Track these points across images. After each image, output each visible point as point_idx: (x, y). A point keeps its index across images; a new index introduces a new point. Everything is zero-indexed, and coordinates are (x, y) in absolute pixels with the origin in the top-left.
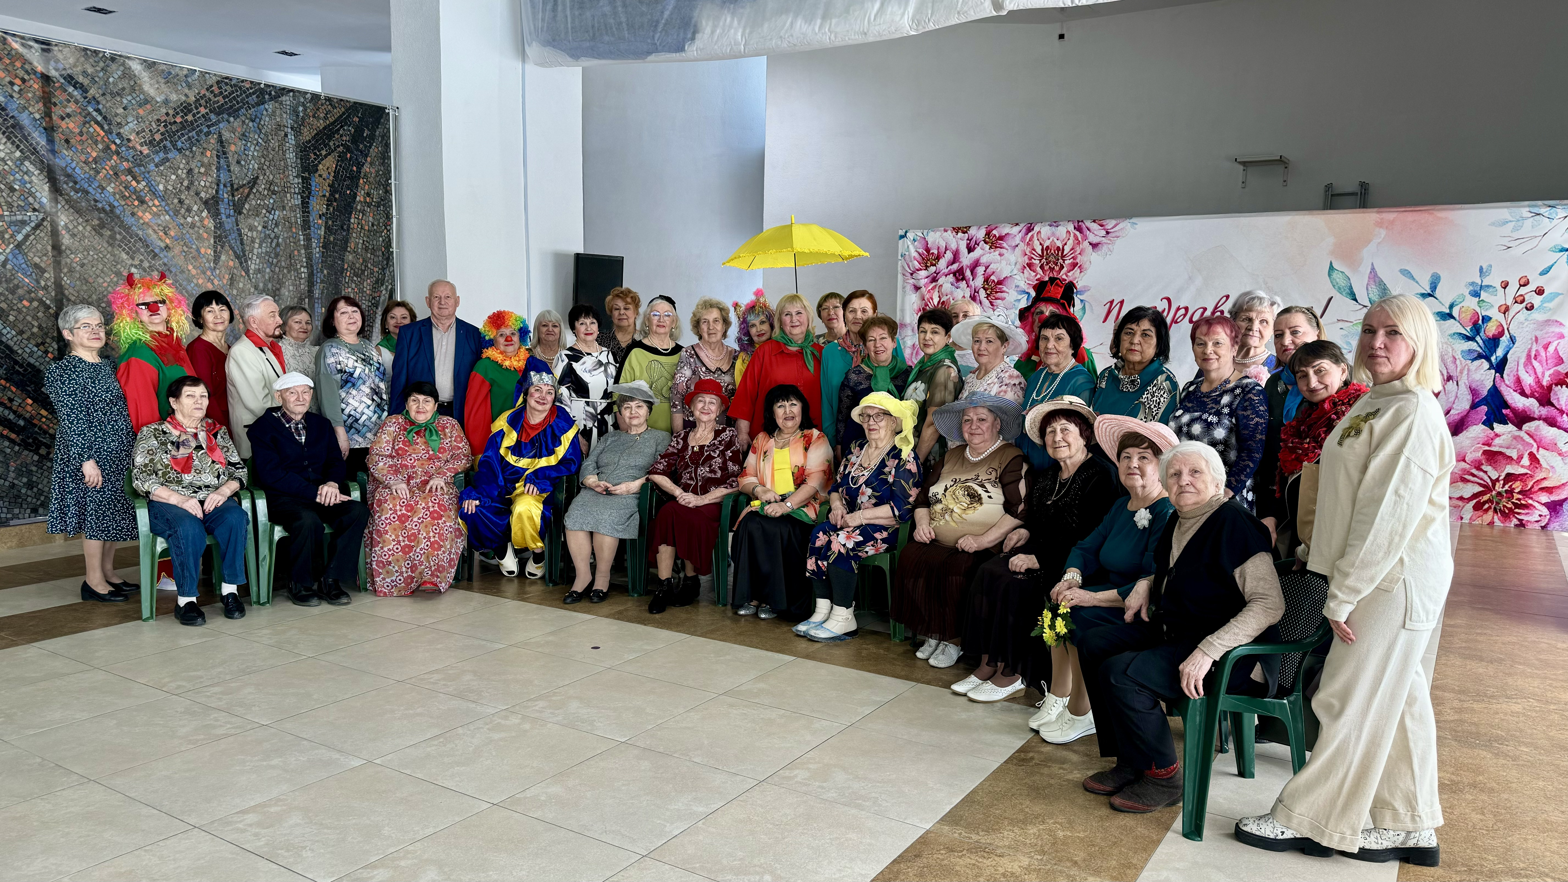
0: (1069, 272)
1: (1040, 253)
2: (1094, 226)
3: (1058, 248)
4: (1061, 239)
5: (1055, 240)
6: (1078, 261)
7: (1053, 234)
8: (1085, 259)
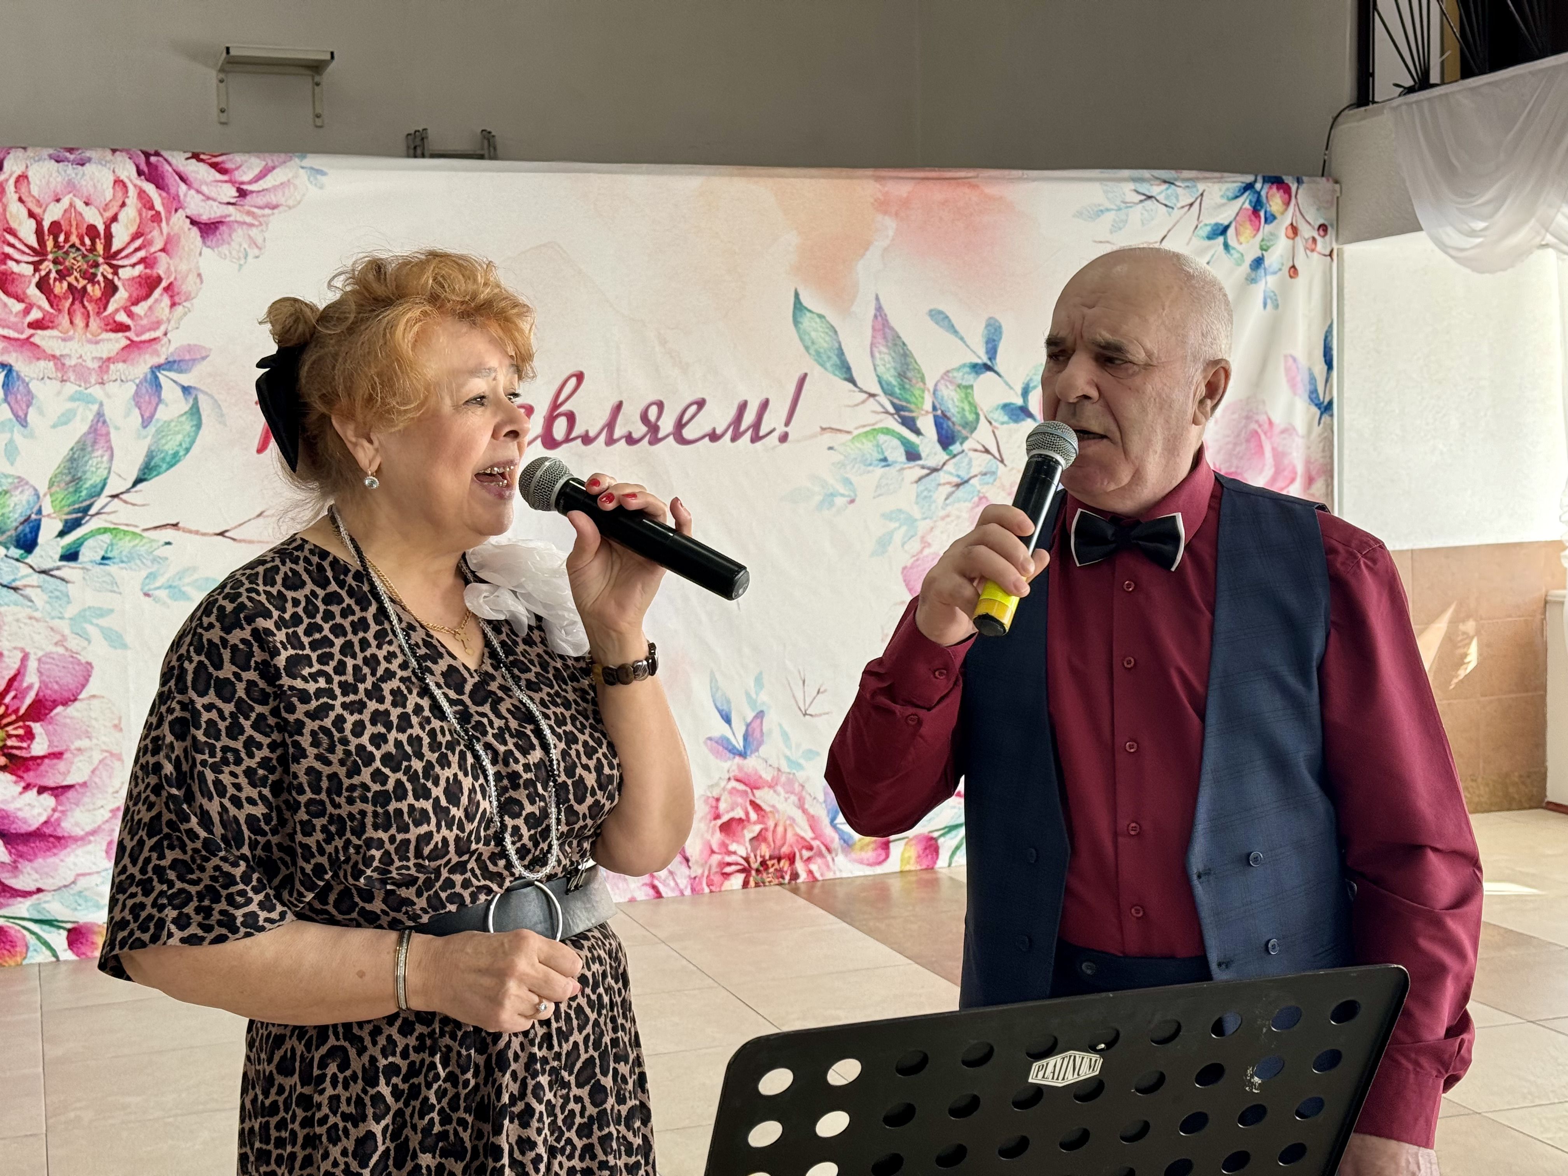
0: (136, 303)
1: (33, 241)
2: (199, 171)
3: (92, 230)
4: (100, 201)
5: (80, 205)
6: (161, 270)
7: (71, 187)
8: (183, 267)
